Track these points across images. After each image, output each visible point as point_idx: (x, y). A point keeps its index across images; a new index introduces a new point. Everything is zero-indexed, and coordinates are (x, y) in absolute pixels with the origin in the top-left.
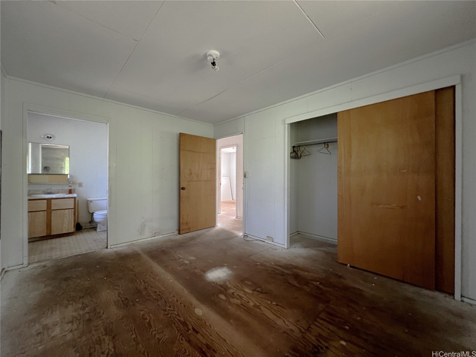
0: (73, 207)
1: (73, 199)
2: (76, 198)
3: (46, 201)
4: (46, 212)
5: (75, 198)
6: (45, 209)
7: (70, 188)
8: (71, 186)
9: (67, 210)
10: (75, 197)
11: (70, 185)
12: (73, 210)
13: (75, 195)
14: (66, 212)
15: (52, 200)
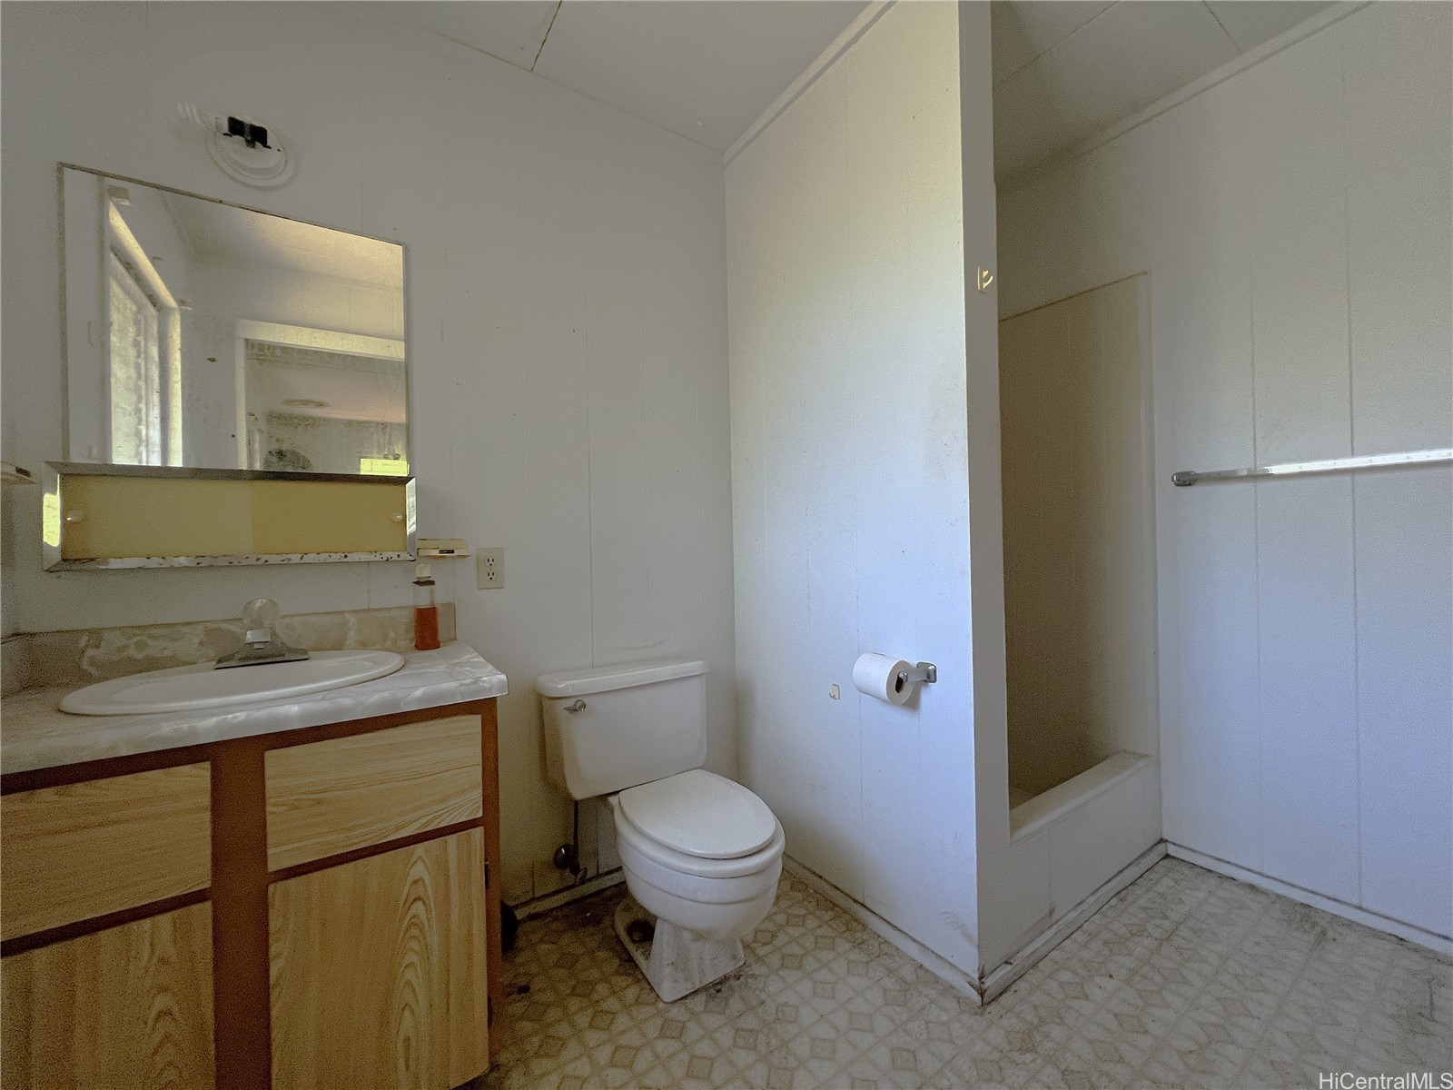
0: (471, 806)
1: (474, 723)
2: (502, 712)
3: (199, 775)
4: (204, 910)
5: (484, 708)
6: (200, 878)
7: (423, 598)
8: (432, 583)
9: (420, 849)
10: (492, 702)
11: (425, 572)
12: (478, 833)
13: (491, 681)
14: (418, 871)
15: (272, 757)
